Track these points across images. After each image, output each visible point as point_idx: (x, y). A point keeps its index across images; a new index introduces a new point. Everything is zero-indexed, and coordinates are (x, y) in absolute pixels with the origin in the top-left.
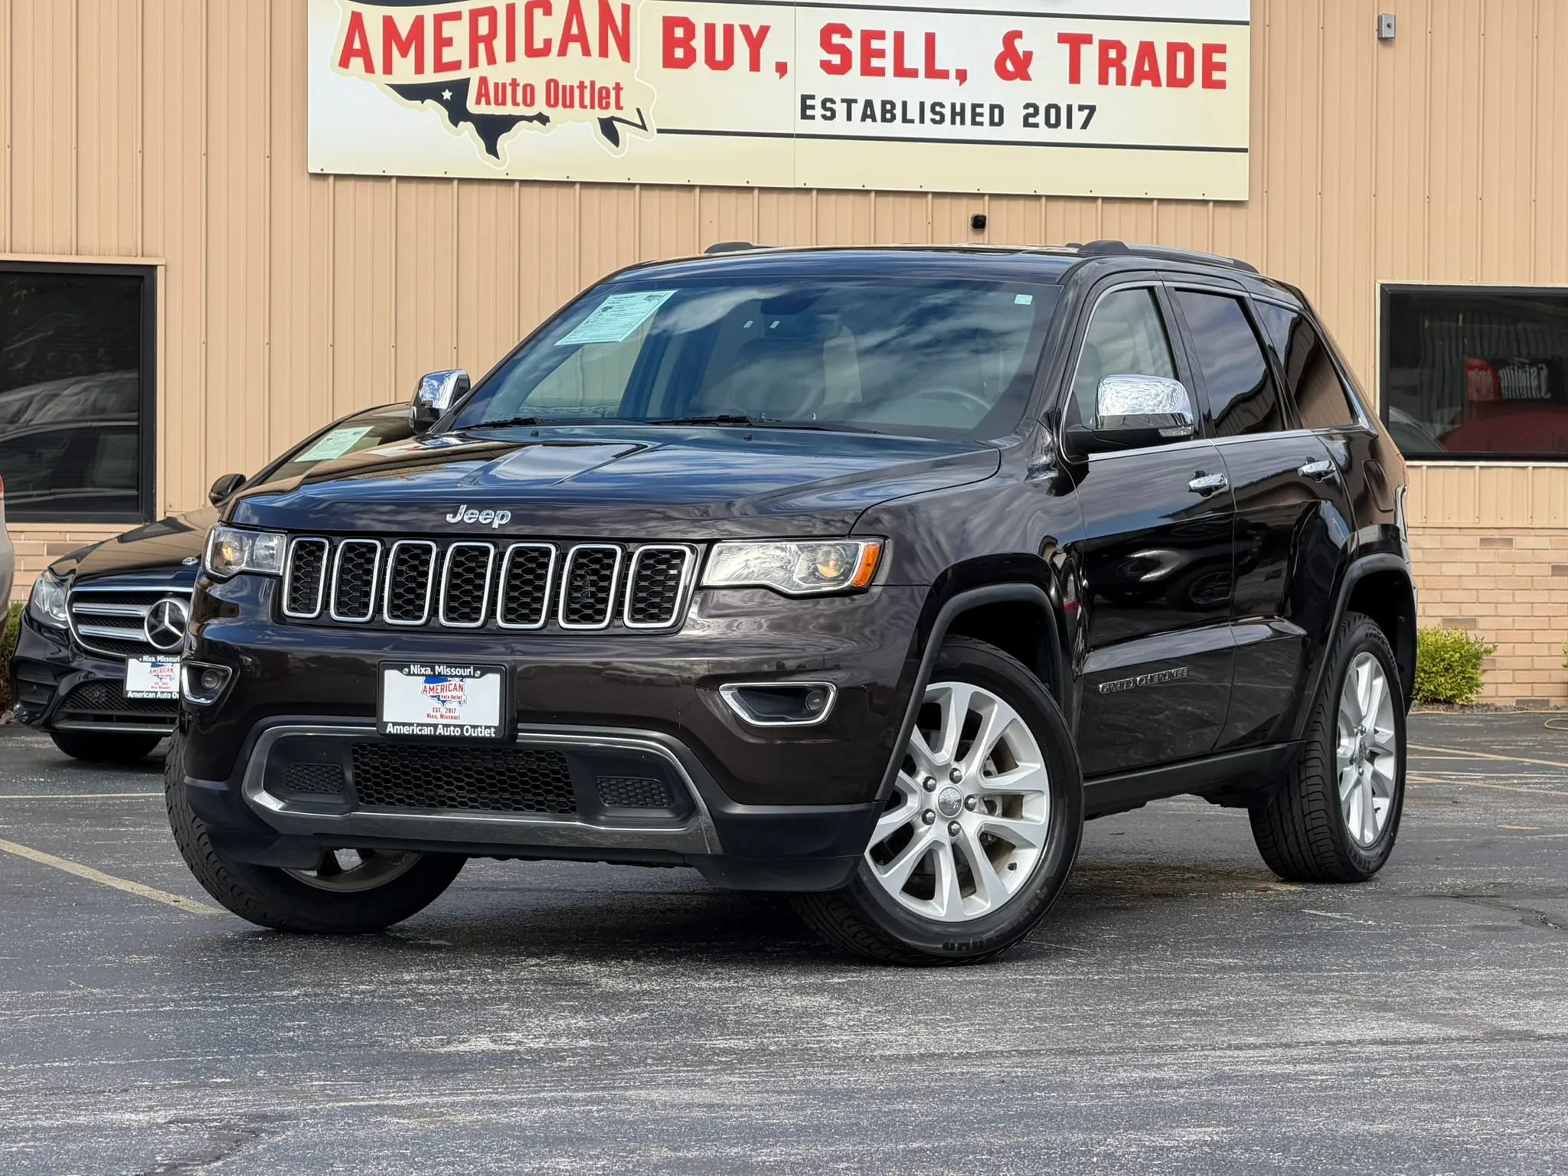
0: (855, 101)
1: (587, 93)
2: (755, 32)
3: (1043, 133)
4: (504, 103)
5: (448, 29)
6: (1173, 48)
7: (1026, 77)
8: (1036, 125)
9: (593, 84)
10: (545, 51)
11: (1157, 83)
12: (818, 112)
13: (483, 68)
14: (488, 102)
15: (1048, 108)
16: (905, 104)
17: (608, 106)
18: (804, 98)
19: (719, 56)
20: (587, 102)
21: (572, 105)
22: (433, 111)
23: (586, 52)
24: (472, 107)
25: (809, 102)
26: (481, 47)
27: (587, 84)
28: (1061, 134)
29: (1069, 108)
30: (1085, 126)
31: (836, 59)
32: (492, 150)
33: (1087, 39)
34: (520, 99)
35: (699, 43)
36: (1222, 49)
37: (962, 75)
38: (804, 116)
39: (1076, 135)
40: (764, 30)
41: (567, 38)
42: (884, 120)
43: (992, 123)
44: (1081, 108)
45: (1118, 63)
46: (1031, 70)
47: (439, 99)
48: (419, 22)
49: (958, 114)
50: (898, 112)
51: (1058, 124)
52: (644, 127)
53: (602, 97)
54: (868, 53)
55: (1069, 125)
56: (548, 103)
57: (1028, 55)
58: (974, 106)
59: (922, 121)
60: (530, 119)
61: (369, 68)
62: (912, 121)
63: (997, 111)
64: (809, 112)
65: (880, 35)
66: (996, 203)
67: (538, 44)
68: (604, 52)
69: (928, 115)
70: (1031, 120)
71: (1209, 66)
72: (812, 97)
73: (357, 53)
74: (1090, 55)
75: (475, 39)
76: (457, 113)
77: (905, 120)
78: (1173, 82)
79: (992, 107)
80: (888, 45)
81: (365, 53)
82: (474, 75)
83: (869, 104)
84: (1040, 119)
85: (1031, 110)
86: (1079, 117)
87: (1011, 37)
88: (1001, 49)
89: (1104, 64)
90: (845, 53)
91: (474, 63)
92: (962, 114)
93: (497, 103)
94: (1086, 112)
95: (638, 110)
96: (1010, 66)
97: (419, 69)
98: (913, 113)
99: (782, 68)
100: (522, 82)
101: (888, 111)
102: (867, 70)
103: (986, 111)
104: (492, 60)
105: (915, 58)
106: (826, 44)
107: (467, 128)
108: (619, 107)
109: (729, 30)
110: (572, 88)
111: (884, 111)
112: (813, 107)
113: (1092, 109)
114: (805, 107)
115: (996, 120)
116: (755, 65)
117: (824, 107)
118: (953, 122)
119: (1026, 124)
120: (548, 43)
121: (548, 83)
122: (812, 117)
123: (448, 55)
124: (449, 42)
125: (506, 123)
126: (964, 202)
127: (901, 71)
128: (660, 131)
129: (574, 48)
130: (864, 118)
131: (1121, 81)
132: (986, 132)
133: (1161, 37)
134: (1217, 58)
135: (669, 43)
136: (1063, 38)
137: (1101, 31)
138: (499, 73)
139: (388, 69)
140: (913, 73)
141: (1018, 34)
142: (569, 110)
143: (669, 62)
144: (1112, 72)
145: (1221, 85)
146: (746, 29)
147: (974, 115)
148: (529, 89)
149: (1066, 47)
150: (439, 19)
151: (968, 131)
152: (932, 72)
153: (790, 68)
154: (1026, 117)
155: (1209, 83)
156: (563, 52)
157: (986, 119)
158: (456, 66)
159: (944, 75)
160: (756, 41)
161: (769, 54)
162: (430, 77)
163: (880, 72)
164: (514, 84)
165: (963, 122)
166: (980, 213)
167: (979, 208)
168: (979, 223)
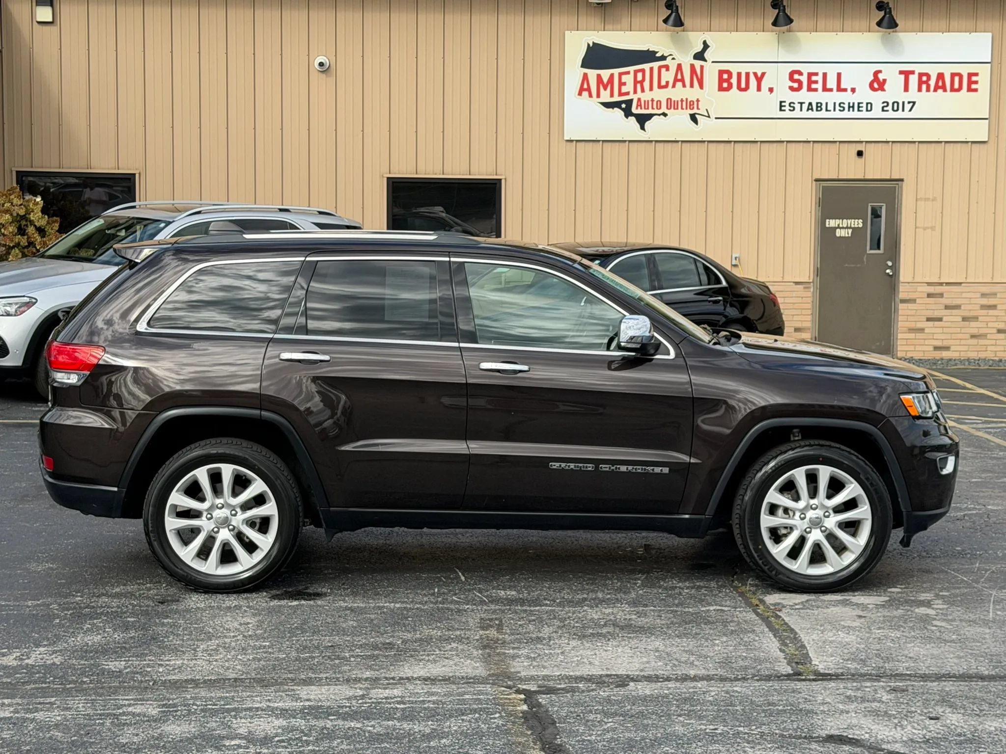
0: (804, 103)
1: (684, 103)
2: (759, 75)
3: (891, 114)
4: (648, 108)
5: (624, 78)
6: (953, 75)
7: (883, 90)
8: (887, 111)
9: (687, 99)
10: (666, 86)
11: (945, 90)
12: (787, 108)
13: (639, 94)
14: (641, 108)
15: (893, 103)
16: (827, 104)
17: (693, 108)
18: (781, 102)
19: (743, 85)
20: (684, 107)
21: (677, 109)
22: (618, 113)
23: (684, 86)
24: (634, 110)
25: (783, 104)
26: (639, 86)
27: (684, 99)
28: (900, 114)
29: (903, 103)
30: (910, 110)
31: (796, 85)
32: (643, 128)
33: (913, 72)
34: (655, 106)
35: (734, 81)
36: (976, 74)
37: (853, 90)
38: (781, 110)
39: (906, 114)
40: (763, 74)
41: (676, 80)
42: (817, 110)
43: (867, 110)
44: (909, 103)
45: (927, 82)
46: (886, 87)
47: (620, 108)
48: (612, 76)
49: (851, 107)
50: (824, 107)
51: (898, 110)
52: (709, 117)
53: (691, 105)
54: (810, 82)
55: (903, 110)
56: (667, 108)
57: (885, 81)
58: (859, 103)
59: (834, 110)
60: (659, 115)
61: (590, 96)
62: (830, 111)
63: (869, 105)
64: (783, 108)
65: (816, 74)
66: (868, 145)
67: (663, 83)
68: (692, 86)
69: (837, 107)
70: (885, 109)
71: (970, 82)
72: (785, 102)
73: (585, 90)
74: (914, 80)
75: (636, 82)
76: (628, 113)
77: (827, 110)
78: (953, 89)
79: (867, 104)
80: (819, 78)
81: (589, 90)
82: (635, 98)
83: (810, 104)
84: (890, 108)
85: (885, 104)
86: (908, 107)
87: (876, 73)
88: (872, 78)
89: (920, 83)
90: (800, 83)
91: (635, 92)
92: (853, 107)
93: (645, 108)
94: (911, 104)
95: (707, 110)
96: (876, 85)
97: (612, 95)
98: (831, 107)
99: (771, 90)
100: (656, 100)
101: (819, 107)
102: (810, 89)
103: (864, 105)
104: (643, 90)
105: (832, 83)
106: (791, 79)
107: (632, 119)
108: (698, 108)
109: (747, 74)
110: (678, 102)
111: (817, 107)
112: (785, 106)
113: (914, 103)
114: (781, 106)
115: (869, 109)
116: (759, 89)
117: (790, 106)
118: (849, 110)
119: (883, 110)
120: (667, 83)
121: (667, 99)
122: (784, 110)
123: (624, 89)
124: (625, 84)
125: (650, 116)
126: (854, 145)
127: (825, 89)
128: (716, 118)
129: (679, 84)
130: (808, 109)
131: (928, 90)
132: (864, 114)
133: (947, 70)
134: (974, 78)
135: (721, 81)
136: (901, 72)
137: (919, 69)
138: (646, 96)
139: (598, 96)
140: (831, 90)
141: (880, 72)
142: (676, 111)
143: (721, 89)
144: (924, 87)
145: (976, 90)
146: (755, 74)
147: (859, 107)
148: (659, 102)
149: (903, 77)
150: (620, 74)
151: (856, 114)
152: (840, 89)
153: (775, 90)
154: (883, 107)
155: (970, 90)
156: (674, 86)
157: (864, 109)
158: (627, 94)
159: (845, 90)
160: (759, 79)
161: (765, 85)
162: (616, 98)
163: (816, 90)
164: (653, 100)
165: (853, 110)
166: (860, 149)
167: (860, 147)
168: (860, 154)
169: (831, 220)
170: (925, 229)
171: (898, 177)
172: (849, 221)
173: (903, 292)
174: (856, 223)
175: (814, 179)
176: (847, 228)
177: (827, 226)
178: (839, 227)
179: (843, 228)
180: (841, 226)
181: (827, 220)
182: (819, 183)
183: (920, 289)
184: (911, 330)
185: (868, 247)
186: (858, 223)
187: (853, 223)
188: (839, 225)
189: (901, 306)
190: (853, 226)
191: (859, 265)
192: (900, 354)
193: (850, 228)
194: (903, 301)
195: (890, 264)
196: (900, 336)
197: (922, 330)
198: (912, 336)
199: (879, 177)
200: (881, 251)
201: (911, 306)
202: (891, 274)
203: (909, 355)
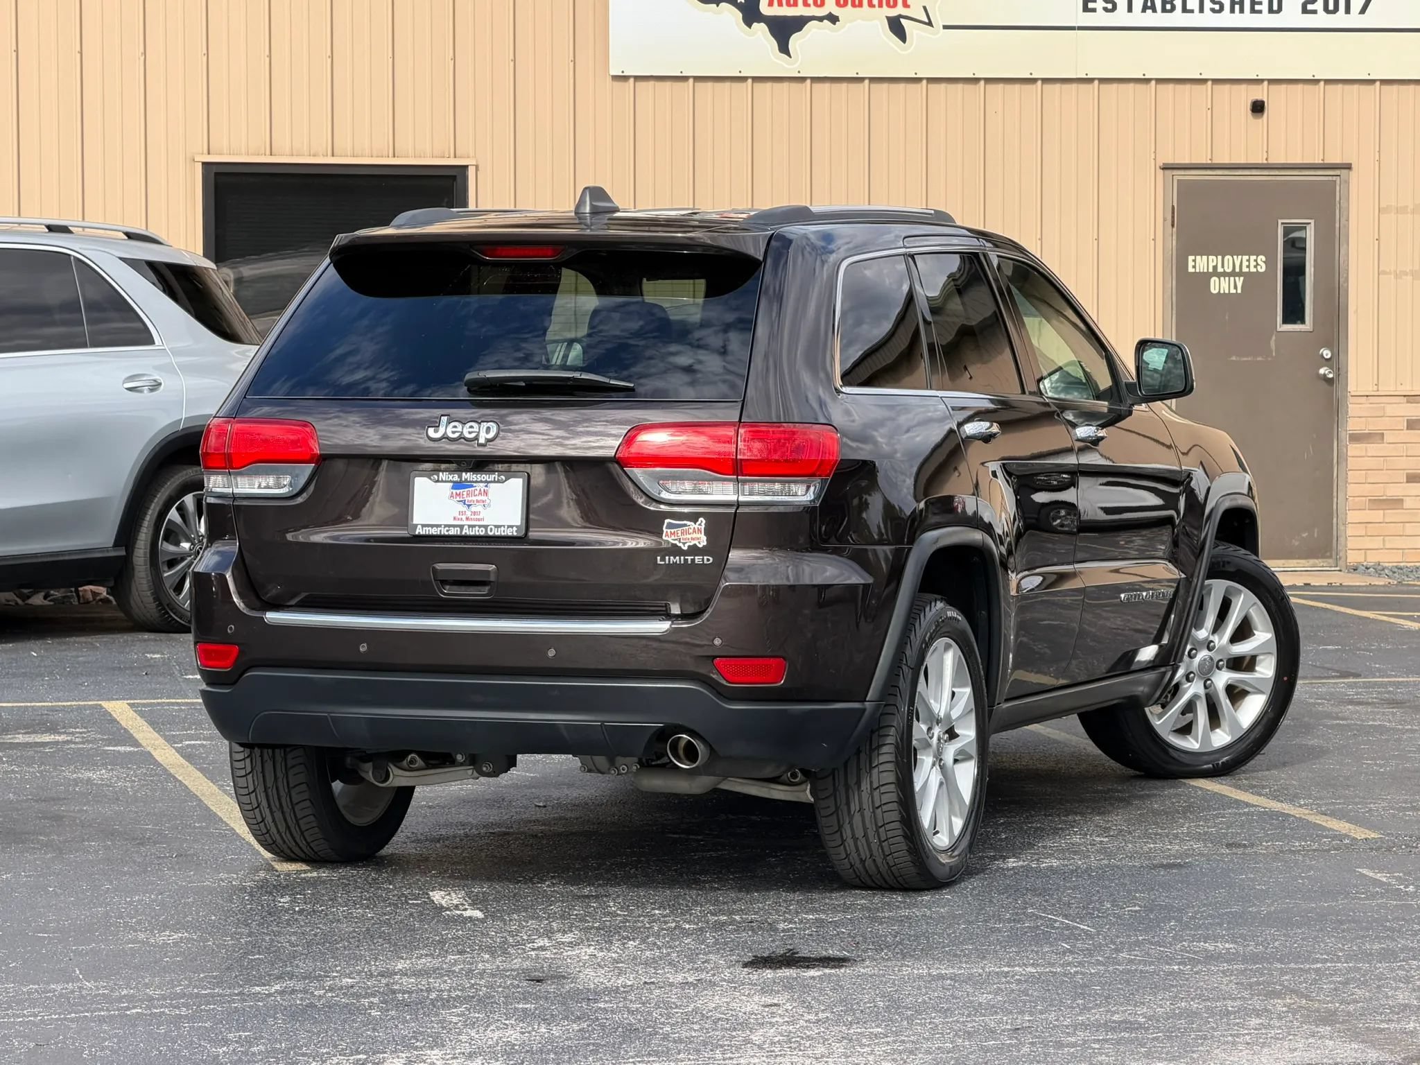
3: (1322, 20)
4: (795, 5)
8: (1315, 12)
12: (1100, 4)
17: (895, 5)
20: (875, 1)
21: (861, 5)
22: (728, 14)
24: (765, 9)
28: (1340, 20)
30: (1363, 11)
32: (784, 48)
38: (1086, 9)
39: (1354, 20)
42: (1164, 10)
43: (1271, 11)
47: (734, 3)
49: (1237, 3)
51: (1336, 10)
52: (930, 24)
55: (1348, 11)
56: (838, 4)
59: (1202, 10)
60: (820, 19)
62: (1192, 11)
64: (1091, 5)
66: (1274, 87)
69: (1208, 4)
70: (1310, 7)
77: (1185, 10)
84: (1319, 5)
86: (1357, 2)
92: (1241, 3)
93: (789, 4)
95: (925, 8)
98: (1193, 3)
101: (1168, 3)
107: (761, 28)
108: (906, 5)
115: (1275, 7)
118: (1232, 11)
119: (1305, 11)
122: (1094, 10)
125: (798, 23)
126: (1243, 87)
128: (945, 27)
130: (1144, 9)
132: (1265, 20)
142: (858, 9)
147: (1253, 3)
151: (1247, 19)
154: (1305, 5)
157: (1265, 7)
165: (1242, 11)
166: (1259, 98)
167: (1259, 93)
168: (1258, 108)
169: (1198, 258)
170: (1398, 275)
171: (1338, 160)
172: (1237, 260)
173: (1356, 417)
174: (1253, 264)
175: (1160, 163)
176: (1233, 274)
177: (1191, 270)
178: (1215, 273)
179: (1225, 274)
180: (1220, 270)
181: (1191, 258)
182: (1169, 173)
183: (1390, 410)
184: (1379, 503)
185: (1279, 318)
186: (1256, 263)
187: (1245, 263)
188: (1215, 268)
189: (1353, 449)
190: (1245, 270)
191: (1259, 359)
192: (1353, 558)
193: (1241, 274)
194: (1356, 438)
195: (1327, 354)
196: (1352, 516)
197: (1397, 503)
198: (1377, 515)
199: (1298, 160)
200: (1308, 326)
201: (1372, 448)
202: (1331, 376)
203: (1372, 559)
